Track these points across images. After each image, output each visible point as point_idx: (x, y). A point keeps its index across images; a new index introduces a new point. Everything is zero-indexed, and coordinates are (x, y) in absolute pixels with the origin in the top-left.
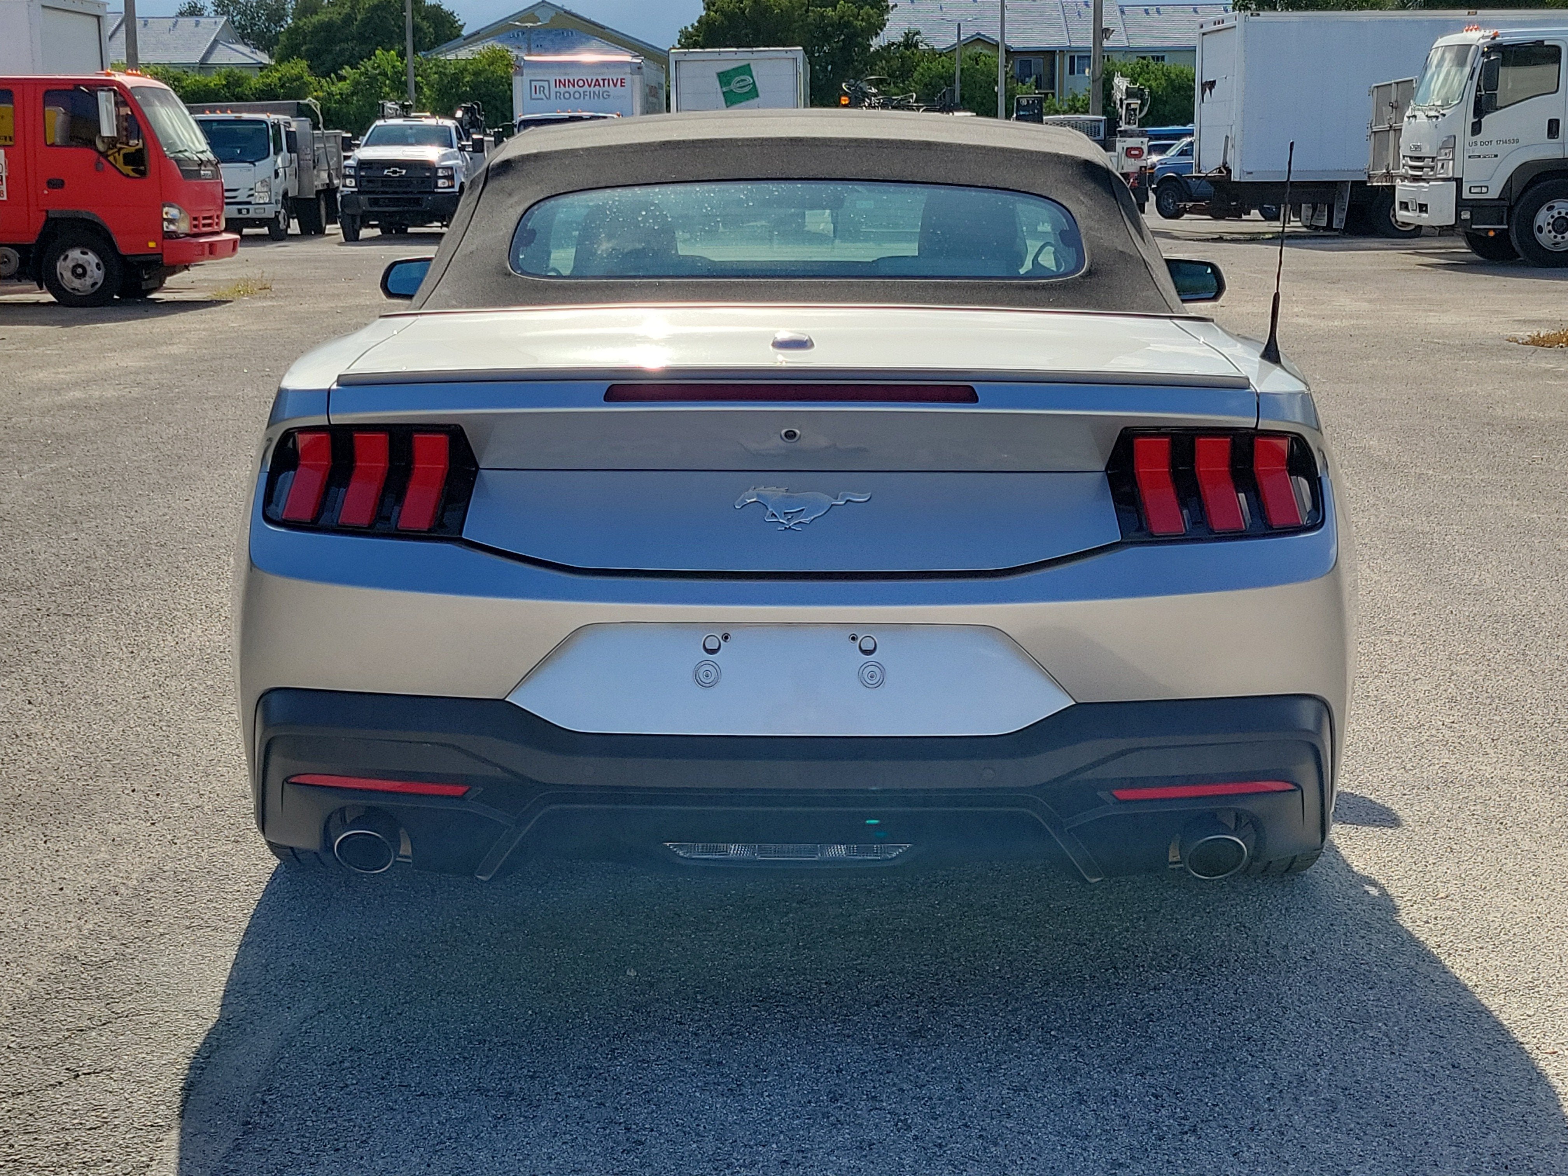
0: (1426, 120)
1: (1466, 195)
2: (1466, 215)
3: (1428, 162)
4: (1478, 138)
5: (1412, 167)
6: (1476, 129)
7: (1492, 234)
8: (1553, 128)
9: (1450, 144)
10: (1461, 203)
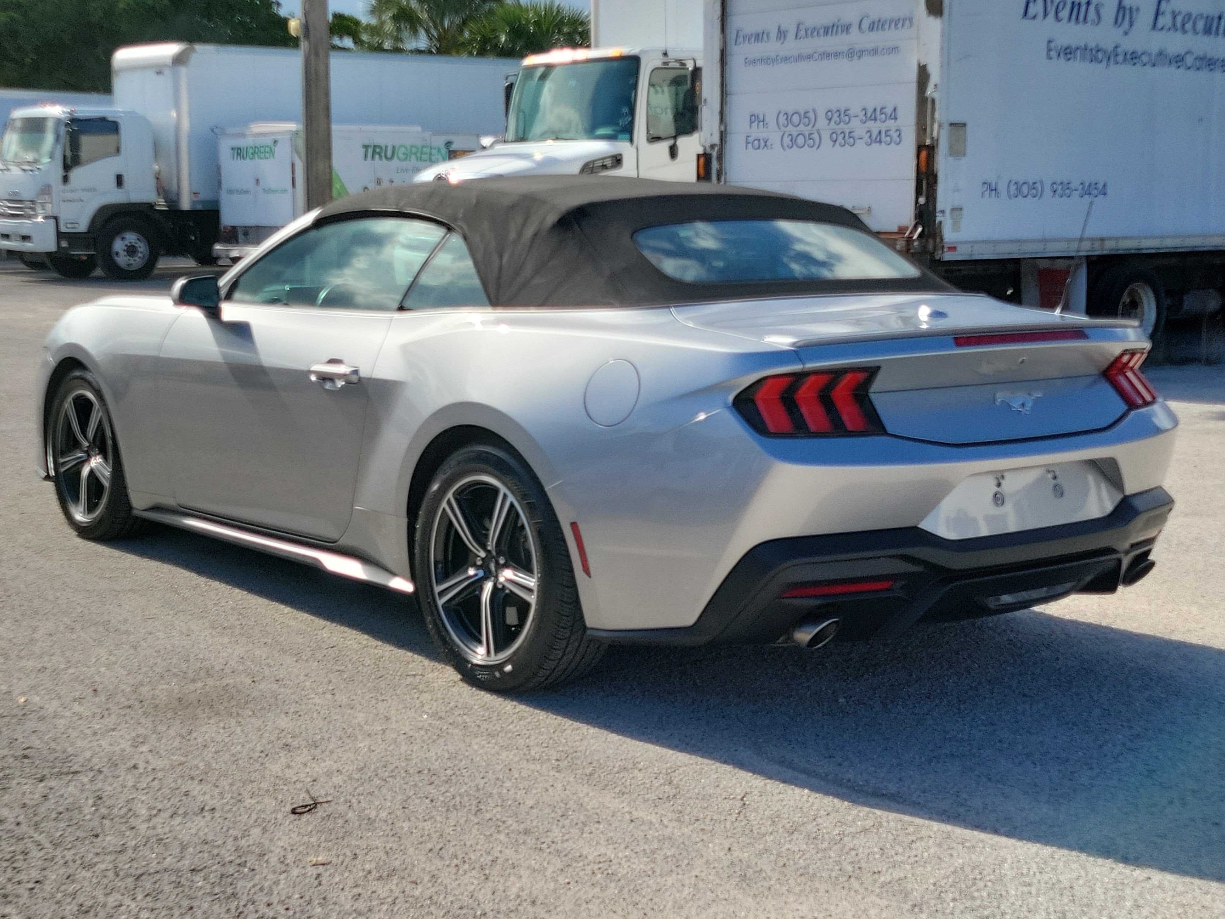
0: (20, 173)
1: (63, 229)
2: (64, 244)
3: (28, 204)
4: (68, 187)
5: (9, 207)
6: (66, 179)
7: (85, 258)
8: (119, 180)
9: (46, 190)
10: (60, 235)
